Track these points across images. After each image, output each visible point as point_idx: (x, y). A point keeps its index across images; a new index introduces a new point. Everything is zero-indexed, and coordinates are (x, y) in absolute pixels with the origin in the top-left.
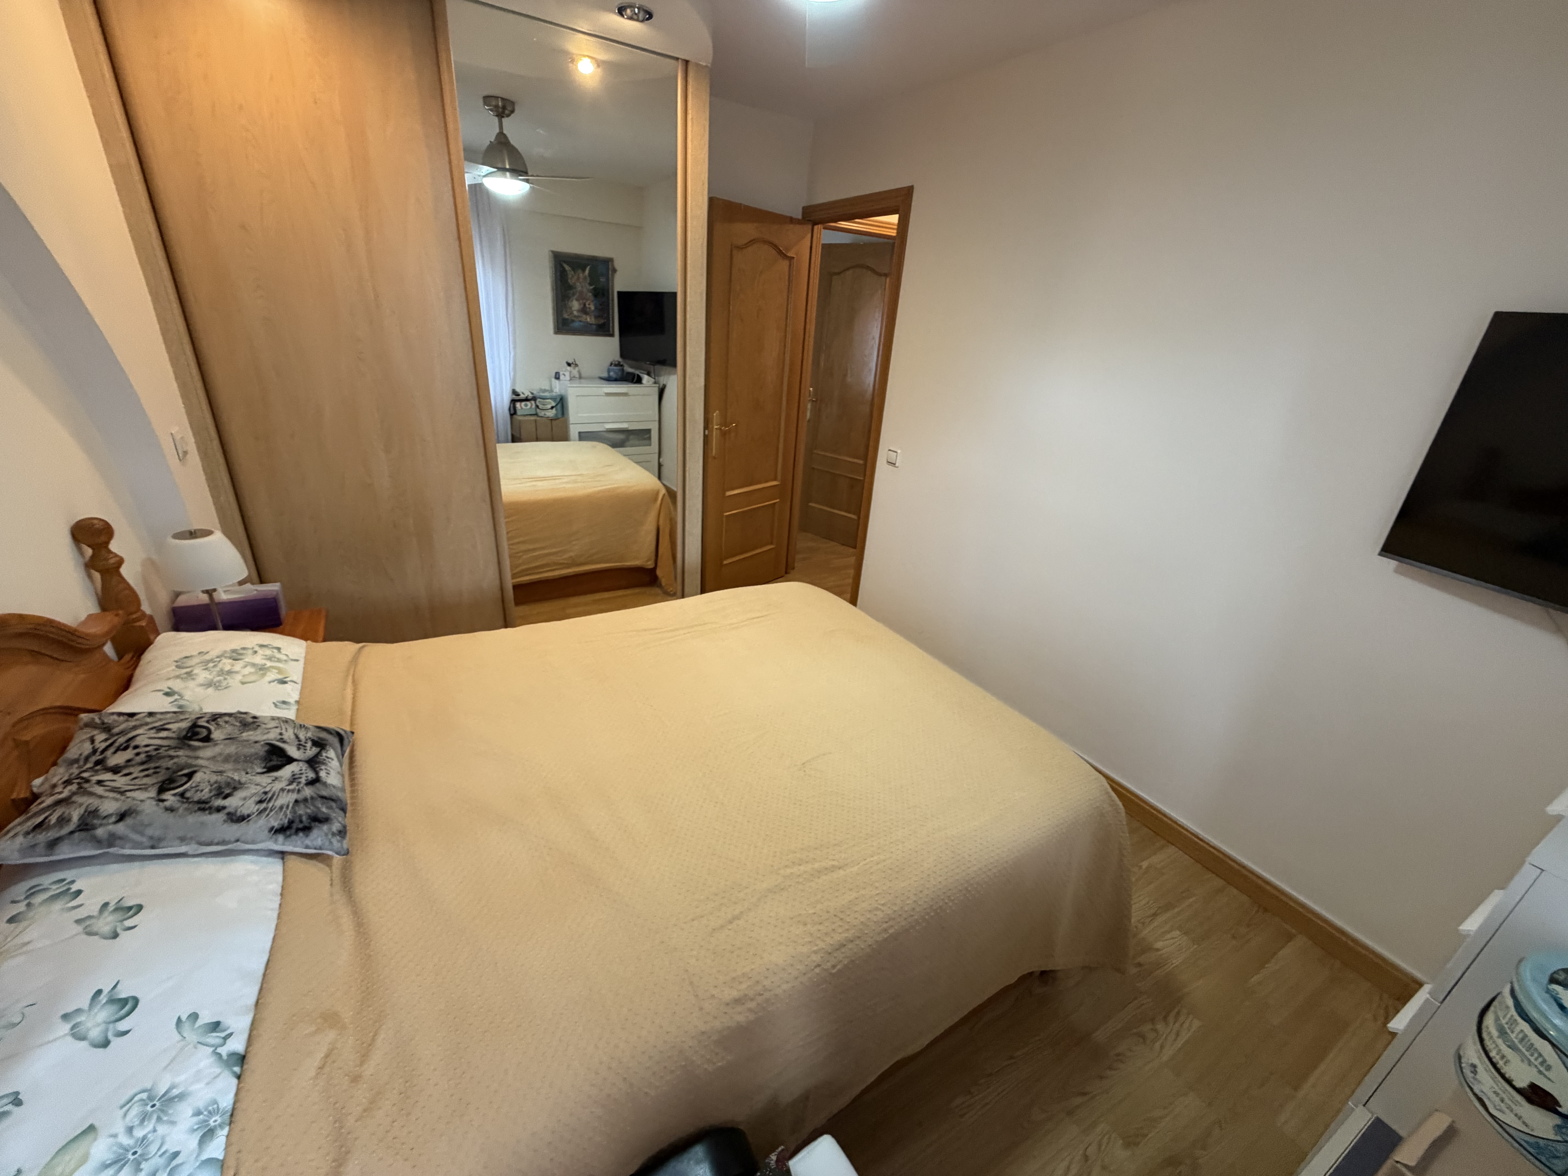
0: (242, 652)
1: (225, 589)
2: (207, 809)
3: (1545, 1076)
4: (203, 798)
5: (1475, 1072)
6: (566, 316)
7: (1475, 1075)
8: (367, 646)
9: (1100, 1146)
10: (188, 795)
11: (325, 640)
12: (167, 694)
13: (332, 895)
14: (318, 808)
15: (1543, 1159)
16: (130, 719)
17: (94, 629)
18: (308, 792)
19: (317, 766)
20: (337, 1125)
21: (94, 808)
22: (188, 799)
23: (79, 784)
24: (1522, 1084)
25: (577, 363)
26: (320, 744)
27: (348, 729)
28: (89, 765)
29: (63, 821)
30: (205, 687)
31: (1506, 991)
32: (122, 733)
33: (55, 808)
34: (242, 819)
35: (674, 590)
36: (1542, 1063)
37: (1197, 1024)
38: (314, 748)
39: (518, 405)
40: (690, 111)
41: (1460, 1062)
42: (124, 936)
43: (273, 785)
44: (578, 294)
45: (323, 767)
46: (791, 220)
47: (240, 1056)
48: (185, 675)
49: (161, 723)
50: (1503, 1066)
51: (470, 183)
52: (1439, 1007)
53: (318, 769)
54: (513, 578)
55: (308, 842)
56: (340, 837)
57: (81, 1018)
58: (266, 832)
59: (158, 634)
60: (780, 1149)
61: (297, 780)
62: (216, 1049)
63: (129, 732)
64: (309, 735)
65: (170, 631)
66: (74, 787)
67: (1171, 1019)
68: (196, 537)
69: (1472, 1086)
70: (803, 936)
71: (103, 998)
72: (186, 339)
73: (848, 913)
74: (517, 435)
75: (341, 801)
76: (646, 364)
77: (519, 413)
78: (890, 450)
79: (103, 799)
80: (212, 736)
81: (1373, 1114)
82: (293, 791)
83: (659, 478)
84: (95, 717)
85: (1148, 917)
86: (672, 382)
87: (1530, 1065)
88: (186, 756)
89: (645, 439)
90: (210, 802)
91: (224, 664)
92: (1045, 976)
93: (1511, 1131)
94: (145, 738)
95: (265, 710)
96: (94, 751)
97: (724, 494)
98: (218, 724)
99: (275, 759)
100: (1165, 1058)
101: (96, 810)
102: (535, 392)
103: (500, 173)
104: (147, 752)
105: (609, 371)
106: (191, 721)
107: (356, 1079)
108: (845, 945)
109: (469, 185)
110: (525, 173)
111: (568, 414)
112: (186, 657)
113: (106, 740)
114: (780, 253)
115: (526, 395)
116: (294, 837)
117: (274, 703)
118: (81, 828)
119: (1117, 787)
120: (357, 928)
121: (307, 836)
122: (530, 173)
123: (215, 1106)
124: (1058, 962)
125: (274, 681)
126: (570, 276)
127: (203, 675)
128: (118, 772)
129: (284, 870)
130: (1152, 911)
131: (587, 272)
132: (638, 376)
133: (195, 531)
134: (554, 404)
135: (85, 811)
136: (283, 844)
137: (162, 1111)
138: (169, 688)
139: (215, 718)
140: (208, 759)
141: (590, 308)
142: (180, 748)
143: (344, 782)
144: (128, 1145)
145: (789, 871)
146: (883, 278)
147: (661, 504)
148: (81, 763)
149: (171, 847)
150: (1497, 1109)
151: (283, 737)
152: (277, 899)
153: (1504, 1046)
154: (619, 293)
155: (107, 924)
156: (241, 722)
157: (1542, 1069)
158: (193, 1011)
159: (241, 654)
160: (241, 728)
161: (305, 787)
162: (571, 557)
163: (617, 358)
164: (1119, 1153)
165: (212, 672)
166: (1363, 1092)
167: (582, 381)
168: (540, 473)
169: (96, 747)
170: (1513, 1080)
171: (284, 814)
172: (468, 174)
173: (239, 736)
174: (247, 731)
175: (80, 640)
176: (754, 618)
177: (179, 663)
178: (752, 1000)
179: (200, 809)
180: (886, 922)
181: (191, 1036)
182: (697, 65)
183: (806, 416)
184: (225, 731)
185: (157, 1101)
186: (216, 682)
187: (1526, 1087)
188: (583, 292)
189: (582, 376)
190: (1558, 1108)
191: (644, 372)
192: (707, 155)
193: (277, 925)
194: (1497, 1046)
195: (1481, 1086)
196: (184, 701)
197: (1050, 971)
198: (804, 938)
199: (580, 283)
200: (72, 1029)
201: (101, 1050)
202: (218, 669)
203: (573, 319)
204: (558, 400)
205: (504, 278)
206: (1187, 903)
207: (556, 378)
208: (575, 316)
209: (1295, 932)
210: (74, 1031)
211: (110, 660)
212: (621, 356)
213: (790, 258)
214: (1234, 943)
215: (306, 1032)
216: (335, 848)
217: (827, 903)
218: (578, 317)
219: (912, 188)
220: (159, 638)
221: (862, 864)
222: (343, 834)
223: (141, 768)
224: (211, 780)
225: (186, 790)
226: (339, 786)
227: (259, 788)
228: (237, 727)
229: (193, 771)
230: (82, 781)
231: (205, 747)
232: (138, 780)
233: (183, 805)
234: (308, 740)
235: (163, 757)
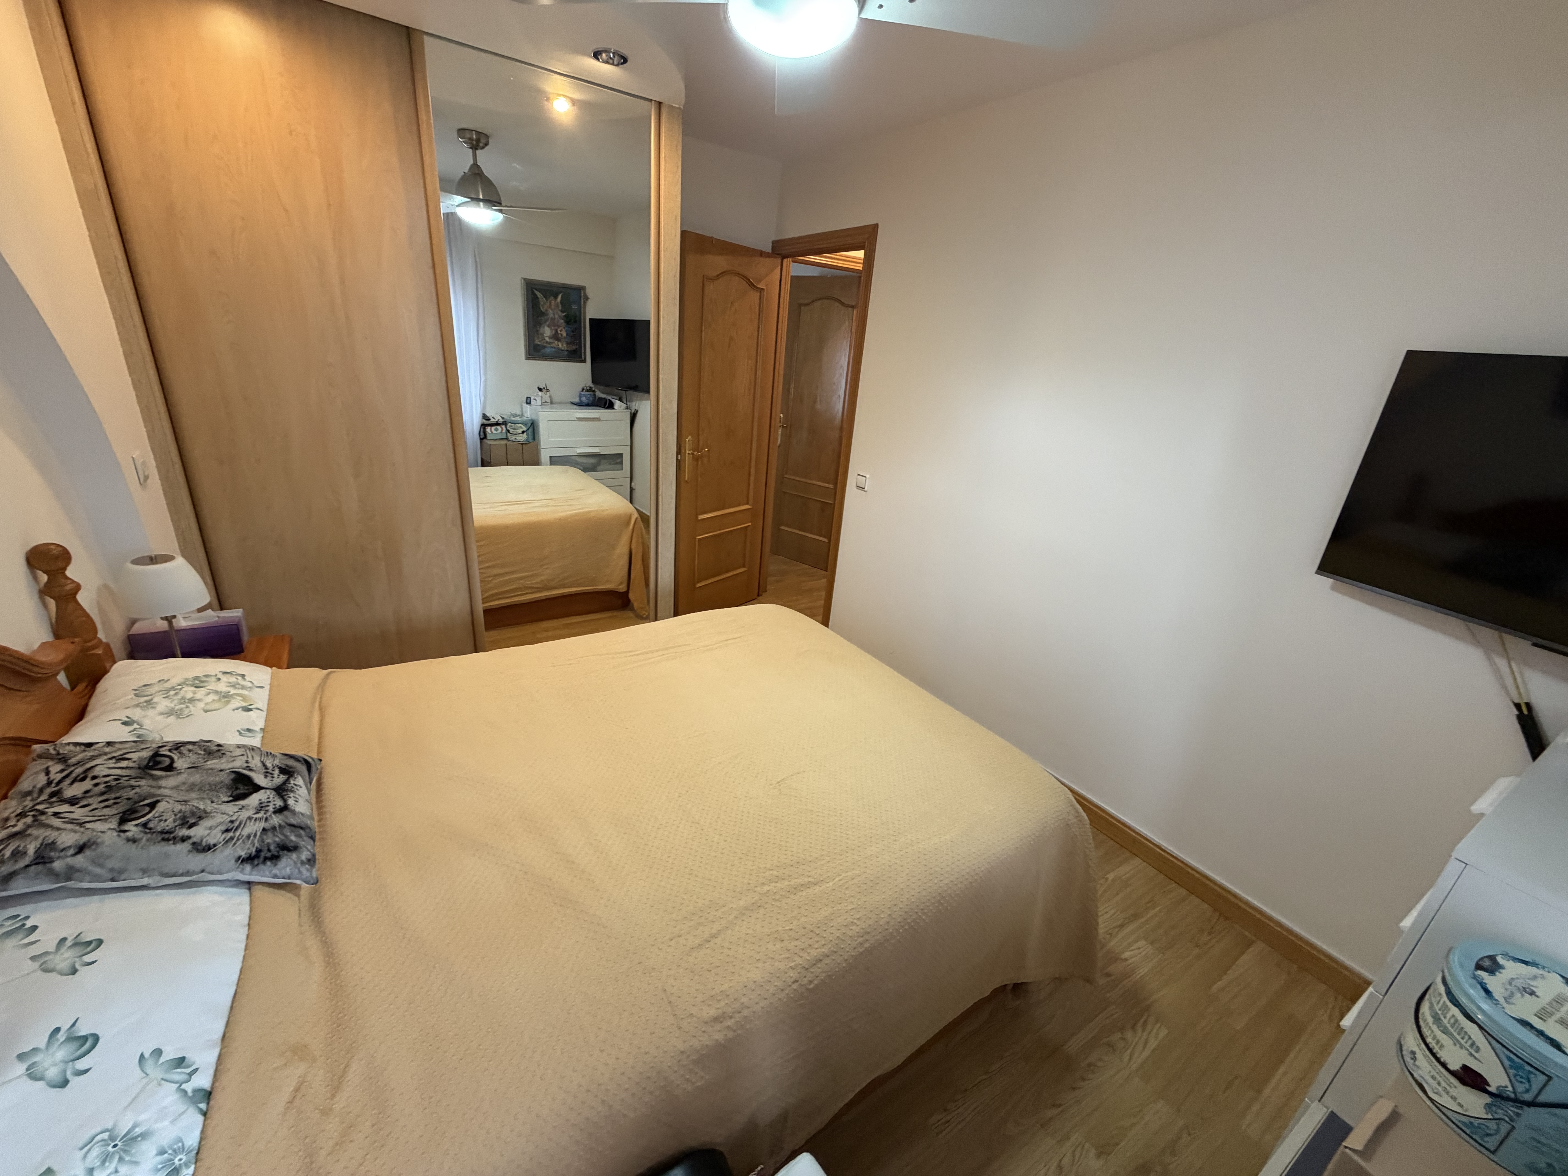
0: (205, 679)
1: (185, 616)
2: (170, 840)
3: (1476, 1058)
4: (167, 828)
5: (1414, 1059)
6: (537, 342)
7: (1415, 1061)
8: (334, 672)
9: (1074, 1156)
10: (151, 825)
11: (288, 668)
12: (125, 723)
13: (300, 925)
14: (286, 836)
15: (1476, 1137)
16: (87, 749)
17: (51, 657)
18: (276, 820)
19: (285, 793)
20: (307, 1160)
21: (50, 841)
22: (150, 829)
23: (33, 816)
24: (1455, 1066)
25: (548, 388)
26: (287, 771)
27: (315, 756)
28: (44, 797)
29: (17, 854)
30: (166, 716)
31: (1439, 980)
32: (78, 763)
33: (9, 841)
34: (208, 848)
35: (647, 614)
36: (1472, 1045)
37: (1164, 1032)
38: (282, 776)
39: (488, 429)
41: (1401, 1051)
42: (83, 971)
43: (240, 813)
44: (549, 321)
45: (292, 795)
46: (762, 254)
47: (202, 1094)
48: (145, 704)
49: (121, 752)
50: (1439, 1051)
51: (444, 211)
53: (286, 797)
54: (483, 603)
55: (275, 871)
56: (309, 865)
57: (37, 1058)
58: (233, 861)
59: (115, 662)
60: (759, 1168)
61: (264, 809)
62: (180, 1086)
63: (87, 762)
64: (277, 762)
65: (126, 659)
66: (29, 820)
67: (1140, 1031)
68: (157, 563)
69: (1412, 1072)
70: (781, 953)
71: (61, 1036)
73: (825, 929)
74: (486, 459)
75: (309, 828)
76: (618, 389)
77: (489, 437)
78: (859, 475)
79: (60, 832)
80: (175, 765)
81: (1328, 1109)
82: (260, 819)
83: (631, 502)
84: (49, 747)
85: (1115, 928)
86: (645, 408)
87: (1462, 1048)
88: (148, 786)
89: (617, 463)
90: (174, 832)
91: (186, 692)
92: (1018, 988)
93: (1449, 1114)
94: (103, 768)
95: (230, 739)
96: (49, 783)
97: (696, 517)
98: (180, 753)
99: (242, 788)
100: (1134, 1067)
101: (53, 843)
102: (506, 417)
103: (473, 203)
104: (106, 782)
105: (580, 396)
106: (153, 750)
107: (326, 1112)
108: (821, 960)
109: (443, 213)
110: (500, 204)
111: (539, 440)
112: (145, 685)
113: (62, 771)
114: (751, 285)
115: (497, 420)
116: (261, 866)
117: (238, 731)
118: (38, 861)
119: (1083, 801)
120: (327, 959)
121: (275, 865)
122: (503, 205)
123: (180, 1144)
124: (1030, 974)
125: (237, 709)
126: (542, 303)
127: (163, 704)
128: (77, 804)
129: (251, 901)
130: (1119, 923)
131: (559, 299)
132: (610, 400)
133: (156, 556)
134: (525, 429)
135: (41, 844)
136: (250, 874)
137: (125, 1151)
138: (128, 717)
139: (178, 746)
140: (172, 788)
141: (561, 335)
142: (142, 778)
143: (312, 810)
145: (766, 888)
146: (850, 309)
147: (634, 528)
148: (35, 795)
149: (131, 879)
150: (1435, 1093)
151: (249, 765)
152: (245, 930)
153: (1439, 1031)
154: (591, 320)
155: (66, 959)
156: (205, 750)
157: (1473, 1052)
158: (156, 1047)
159: (204, 682)
160: (205, 757)
161: (273, 816)
162: (542, 581)
163: (589, 383)
164: (1094, 1163)
165: (173, 700)
166: (1316, 1090)
167: (554, 405)
168: (512, 497)
169: (52, 778)
170: (1447, 1064)
171: (251, 843)
172: (443, 203)
173: (204, 764)
174: (212, 759)
175: (36, 669)
176: (727, 640)
177: (137, 692)
178: (731, 1017)
179: (163, 839)
180: (862, 937)
181: (155, 1072)
182: (671, 107)
183: (777, 442)
184: (189, 760)
185: (119, 1141)
186: (178, 710)
187: (1459, 1069)
188: (555, 319)
189: (554, 401)
190: (1487, 1087)
191: (615, 397)
192: (680, 191)
193: (244, 956)
194: (1432, 1031)
195: (1421, 1072)
196: (145, 731)
197: (1022, 984)
198: (781, 955)
199: (552, 310)
200: (28, 1069)
201: (60, 1089)
202: (179, 697)
203: (545, 344)
204: (529, 425)
205: (475, 305)
206: (1152, 913)
207: (527, 403)
208: (547, 342)
209: (1254, 939)
210: (29, 1072)
211: (64, 689)
212: (593, 382)
213: (761, 290)
214: (1197, 951)
215: (275, 1065)
216: (304, 877)
217: (803, 919)
218: (550, 343)
219: (875, 227)
220: (116, 666)
221: (837, 879)
222: (312, 862)
223: (101, 799)
224: (175, 810)
225: (150, 820)
226: (308, 813)
227: (225, 817)
228: (200, 756)
229: (158, 801)
230: (37, 814)
231: (167, 776)
232: (97, 811)
233: (145, 835)
234: (276, 768)
235: (124, 787)
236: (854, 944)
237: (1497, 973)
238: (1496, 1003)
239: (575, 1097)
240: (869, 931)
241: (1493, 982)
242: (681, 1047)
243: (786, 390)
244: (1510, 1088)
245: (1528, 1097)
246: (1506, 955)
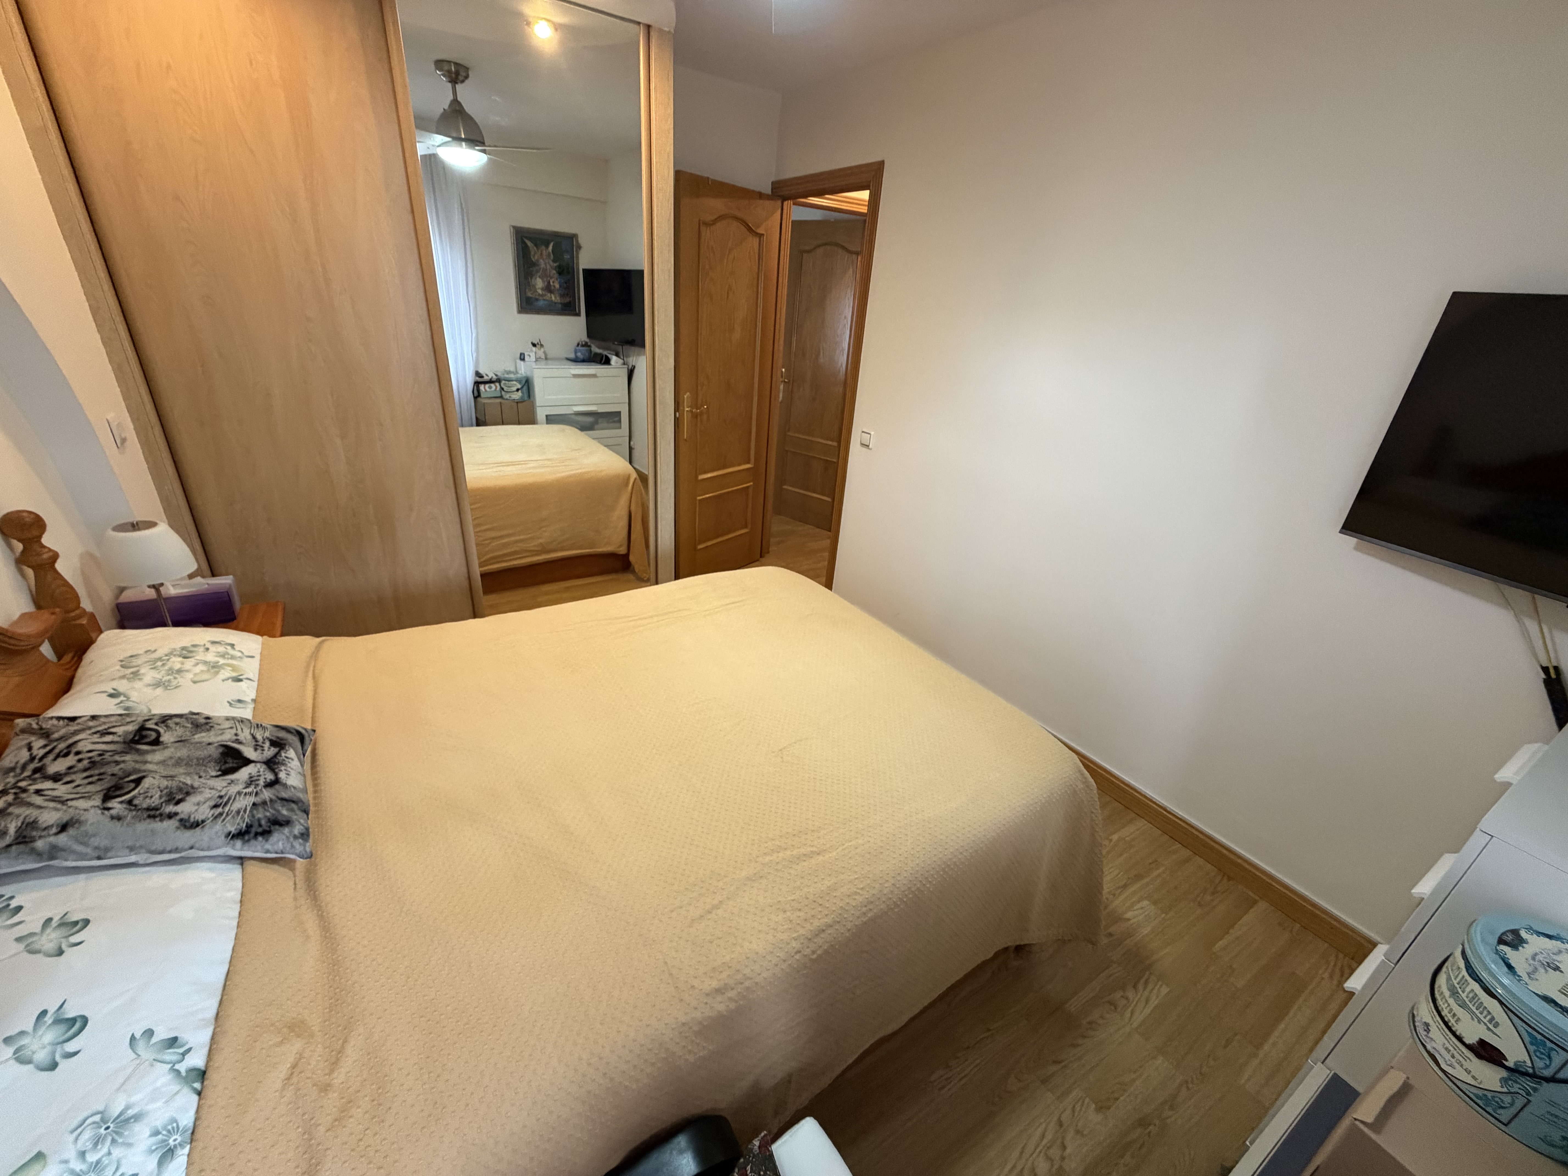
0: (192, 649)
1: (173, 583)
2: (157, 817)
3: (1493, 1032)
5: (1428, 1030)
6: (529, 294)
7: (1428, 1033)
8: (328, 640)
9: (1073, 1111)
10: (136, 802)
11: (282, 635)
12: (111, 696)
13: (295, 899)
14: (278, 811)
15: (1489, 1109)
17: (30, 629)
18: (267, 794)
19: (276, 766)
20: (306, 1136)
21: (32, 820)
22: (135, 806)
23: (15, 794)
24: (1471, 1039)
25: (542, 343)
27: (309, 727)
28: (27, 773)
30: (154, 687)
31: (1458, 953)
32: (61, 739)
34: (196, 825)
35: (648, 577)
36: (1491, 1021)
37: (1165, 990)
38: (272, 749)
39: (482, 387)
40: (653, 80)
41: (1414, 1022)
42: (69, 952)
43: (228, 788)
44: (541, 272)
45: (283, 768)
46: (761, 196)
48: (132, 676)
49: (106, 727)
50: (1455, 1024)
51: (423, 153)
52: (1394, 968)
54: (480, 567)
55: (268, 846)
56: (303, 839)
57: (25, 1041)
58: (223, 837)
59: (101, 632)
60: (763, 1134)
61: (253, 783)
62: (174, 1066)
63: (70, 737)
64: (267, 734)
65: (116, 628)
66: (10, 798)
67: (1140, 986)
68: (139, 529)
69: (1425, 1044)
70: (783, 923)
71: (49, 1019)
72: (119, 319)
73: (827, 899)
74: (481, 418)
75: (302, 801)
76: (614, 344)
77: (482, 395)
78: (863, 432)
80: (161, 739)
81: (1331, 1070)
82: (250, 794)
83: (631, 462)
84: (33, 722)
85: (1119, 888)
86: (641, 363)
87: (1480, 1023)
89: (614, 422)
90: (161, 808)
91: (174, 662)
92: (1019, 949)
93: (1462, 1085)
94: (87, 743)
95: (219, 710)
96: (32, 759)
97: (696, 477)
98: (167, 726)
99: (231, 761)
100: (1135, 1025)
101: (35, 822)
102: (499, 374)
103: (455, 143)
104: (90, 758)
105: (576, 352)
106: (139, 723)
107: (325, 1088)
108: (824, 931)
109: (421, 156)
110: (482, 143)
111: (534, 396)
112: (132, 656)
113: (45, 746)
114: (750, 229)
115: (490, 377)
116: (253, 842)
117: (228, 702)
119: (1088, 763)
120: (323, 933)
121: (267, 840)
122: (486, 144)
123: (175, 1125)
124: (1032, 937)
125: (228, 679)
126: (532, 253)
127: (149, 675)
129: (243, 877)
130: (1123, 883)
131: (550, 248)
132: (607, 357)
133: (138, 522)
134: (519, 386)
135: (23, 823)
136: (241, 850)
137: (117, 1133)
138: (114, 689)
139: (165, 719)
140: (157, 763)
141: (554, 286)
142: (127, 753)
143: (305, 782)
144: (81, 1170)
145: (768, 859)
146: (854, 256)
147: (633, 488)
148: (18, 771)
149: (117, 857)
150: (1448, 1065)
151: (239, 738)
152: (237, 907)
153: (1455, 1005)
154: (583, 270)
155: (51, 941)
156: (192, 723)
157: (1491, 1026)
158: (148, 1028)
159: (191, 652)
160: (193, 730)
161: (263, 790)
162: (541, 543)
163: (584, 337)
164: (1092, 1117)
165: (161, 671)
166: (1321, 1051)
167: (550, 362)
168: (507, 458)
170: (1463, 1037)
171: (241, 818)
172: (420, 144)
173: (192, 737)
174: (200, 733)
175: (13, 642)
176: (728, 604)
177: (123, 663)
178: (732, 989)
179: (149, 817)
180: (866, 906)
181: (147, 1054)
182: (661, 31)
183: (778, 397)
184: (175, 733)
185: (111, 1123)
186: (165, 681)
187: (1476, 1043)
188: (547, 269)
189: (548, 357)
190: (1504, 1062)
191: (612, 353)
192: (672, 126)
193: (236, 934)
194: (1449, 1005)
195: (1435, 1045)
196: (131, 703)
197: (1025, 945)
198: (783, 925)
199: (543, 260)
200: (15, 1053)
201: (49, 1072)
202: (166, 668)
203: (537, 297)
204: (524, 382)
205: (463, 256)
206: (1156, 873)
207: (521, 359)
208: (539, 294)
209: (1257, 898)
210: (16, 1055)
211: (48, 661)
212: (589, 336)
213: (761, 236)
214: (1199, 911)
215: (271, 1043)
216: (297, 851)
217: (806, 890)
218: (542, 295)
219: (882, 163)
220: (102, 636)
221: (840, 848)
222: (305, 836)
223: (85, 774)
224: (161, 786)
225: (134, 797)
226: (301, 786)
227: (213, 792)
228: (188, 729)
229: (143, 777)
230: (18, 791)
231: (154, 751)
232: (80, 788)
233: (130, 813)
234: (266, 740)
235: (108, 763)
236: (858, 913)
237: (1520, 948)
238: (1519, 979)
239: (576, 1070)
240: (872, 900)
241: (1515, 957)
242: (683, 1019)
243: (788, 343)
244: (1529, 1064)
245: (1547, 1073)
246: (1530, 929)
